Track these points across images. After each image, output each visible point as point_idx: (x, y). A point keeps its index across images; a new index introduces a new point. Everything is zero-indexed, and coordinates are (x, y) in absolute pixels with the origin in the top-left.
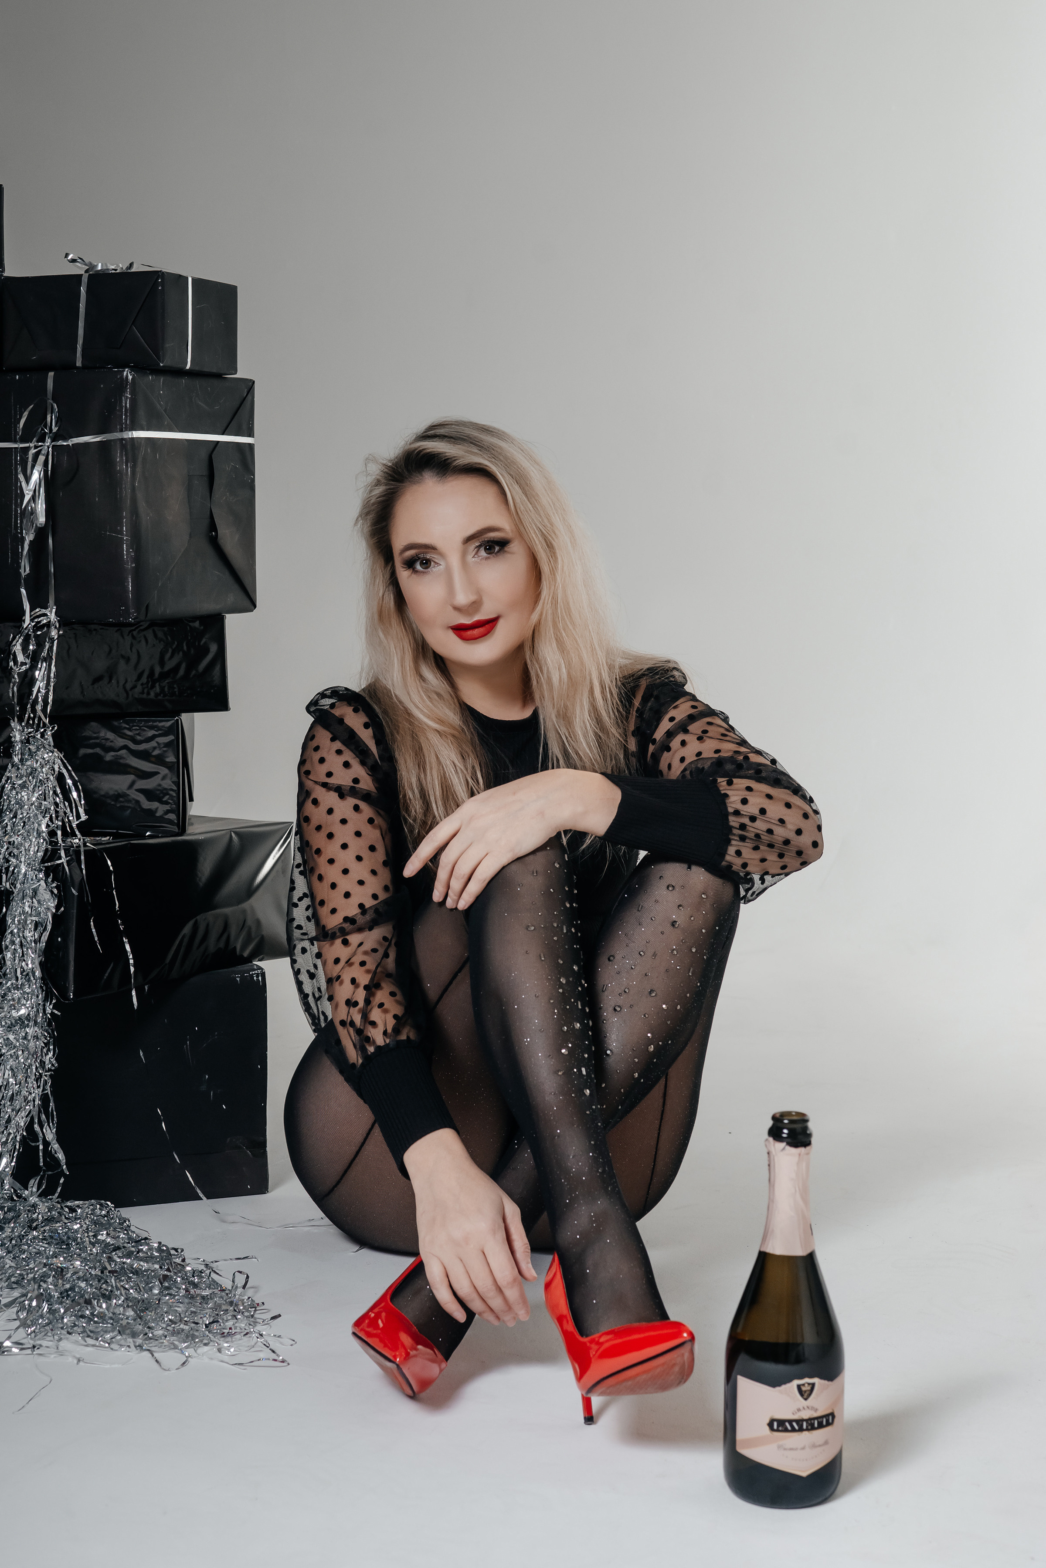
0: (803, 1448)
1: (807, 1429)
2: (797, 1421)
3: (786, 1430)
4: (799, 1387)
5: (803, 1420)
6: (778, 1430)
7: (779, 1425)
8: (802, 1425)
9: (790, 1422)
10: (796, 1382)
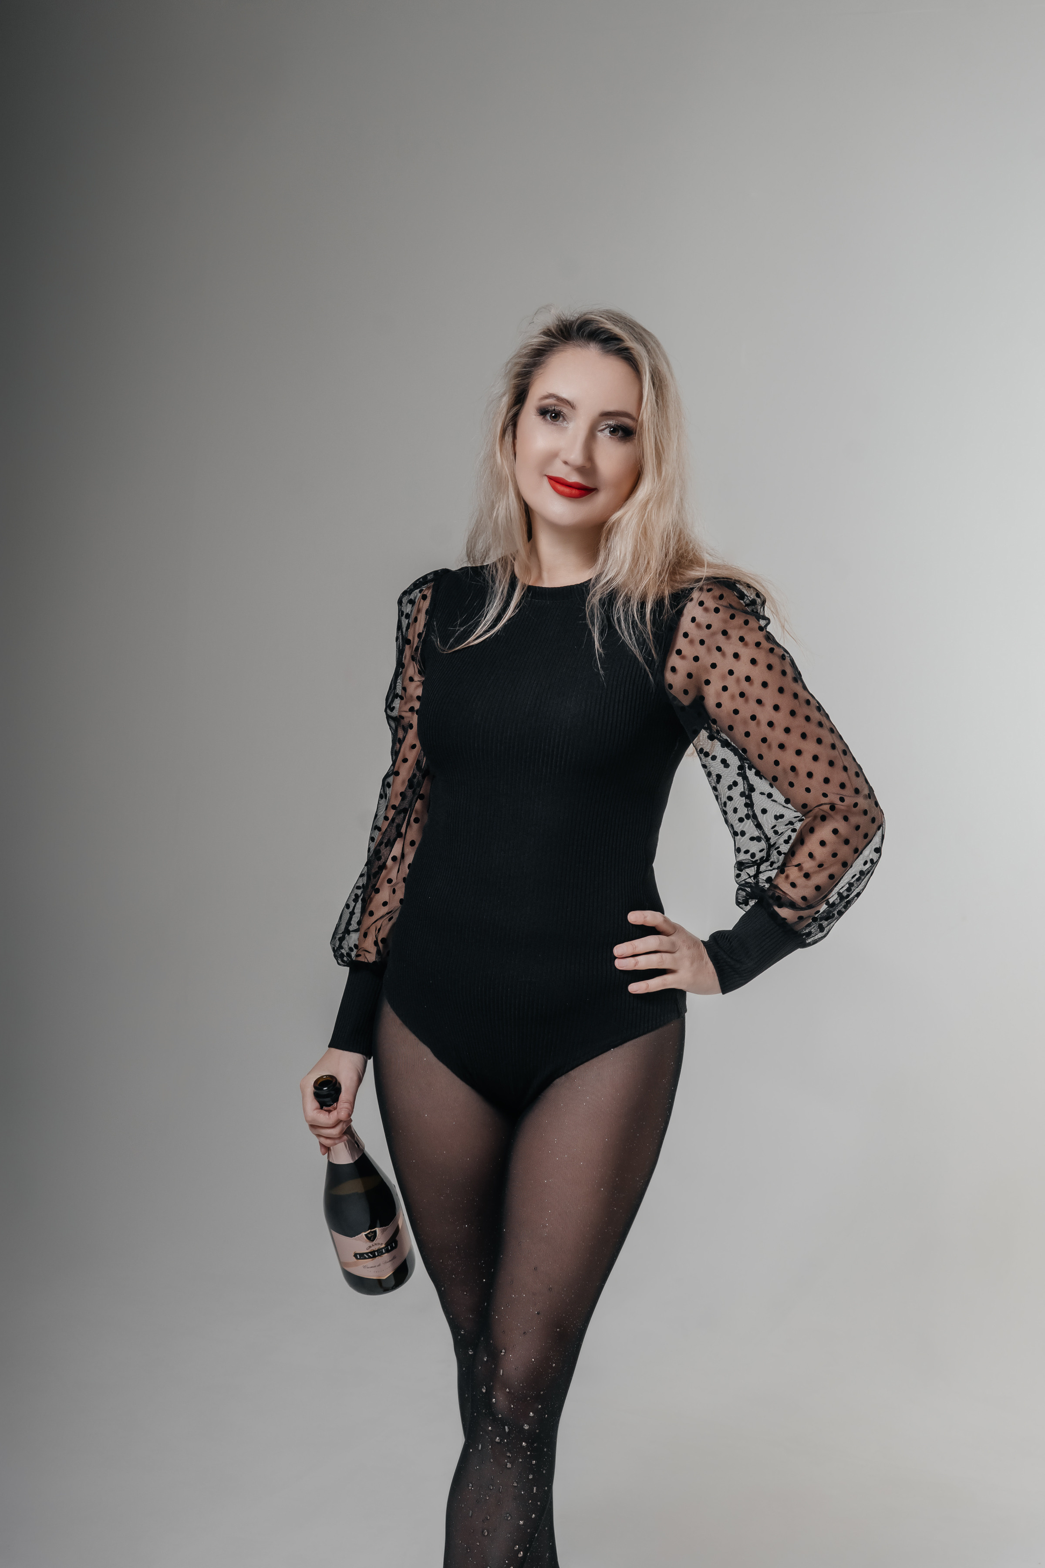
0: (379, 1265)
1: (378, 1256)
2: (371, 1253)
3: (365, 1258)
4: (366, 1235)
5: (374, 1251)
6: (360, 1259)
7: (360, 1256)
8: (375, 1254)
9: (367, 1254)
10: (364, 1234)
